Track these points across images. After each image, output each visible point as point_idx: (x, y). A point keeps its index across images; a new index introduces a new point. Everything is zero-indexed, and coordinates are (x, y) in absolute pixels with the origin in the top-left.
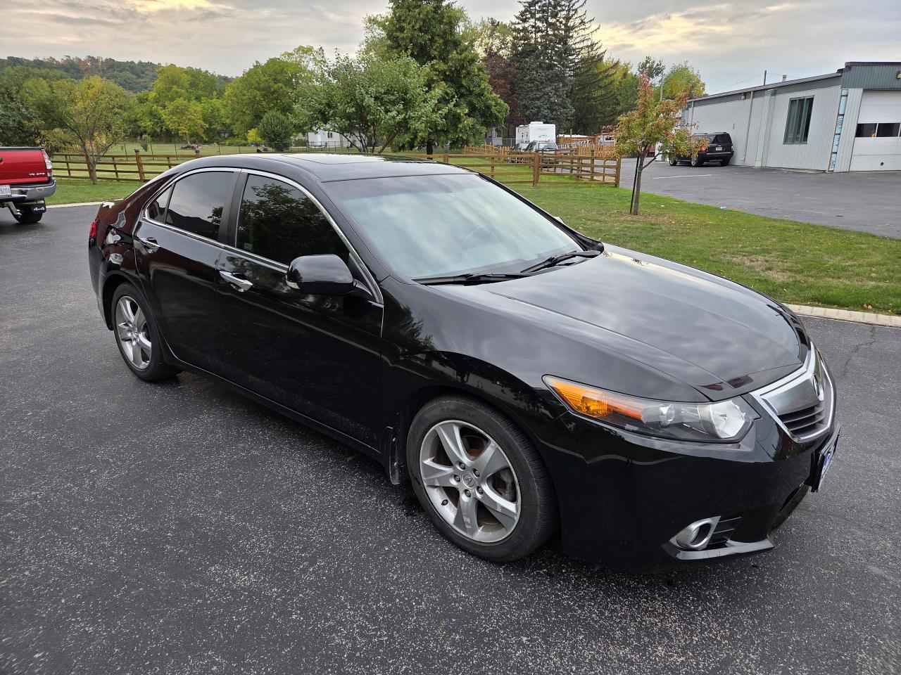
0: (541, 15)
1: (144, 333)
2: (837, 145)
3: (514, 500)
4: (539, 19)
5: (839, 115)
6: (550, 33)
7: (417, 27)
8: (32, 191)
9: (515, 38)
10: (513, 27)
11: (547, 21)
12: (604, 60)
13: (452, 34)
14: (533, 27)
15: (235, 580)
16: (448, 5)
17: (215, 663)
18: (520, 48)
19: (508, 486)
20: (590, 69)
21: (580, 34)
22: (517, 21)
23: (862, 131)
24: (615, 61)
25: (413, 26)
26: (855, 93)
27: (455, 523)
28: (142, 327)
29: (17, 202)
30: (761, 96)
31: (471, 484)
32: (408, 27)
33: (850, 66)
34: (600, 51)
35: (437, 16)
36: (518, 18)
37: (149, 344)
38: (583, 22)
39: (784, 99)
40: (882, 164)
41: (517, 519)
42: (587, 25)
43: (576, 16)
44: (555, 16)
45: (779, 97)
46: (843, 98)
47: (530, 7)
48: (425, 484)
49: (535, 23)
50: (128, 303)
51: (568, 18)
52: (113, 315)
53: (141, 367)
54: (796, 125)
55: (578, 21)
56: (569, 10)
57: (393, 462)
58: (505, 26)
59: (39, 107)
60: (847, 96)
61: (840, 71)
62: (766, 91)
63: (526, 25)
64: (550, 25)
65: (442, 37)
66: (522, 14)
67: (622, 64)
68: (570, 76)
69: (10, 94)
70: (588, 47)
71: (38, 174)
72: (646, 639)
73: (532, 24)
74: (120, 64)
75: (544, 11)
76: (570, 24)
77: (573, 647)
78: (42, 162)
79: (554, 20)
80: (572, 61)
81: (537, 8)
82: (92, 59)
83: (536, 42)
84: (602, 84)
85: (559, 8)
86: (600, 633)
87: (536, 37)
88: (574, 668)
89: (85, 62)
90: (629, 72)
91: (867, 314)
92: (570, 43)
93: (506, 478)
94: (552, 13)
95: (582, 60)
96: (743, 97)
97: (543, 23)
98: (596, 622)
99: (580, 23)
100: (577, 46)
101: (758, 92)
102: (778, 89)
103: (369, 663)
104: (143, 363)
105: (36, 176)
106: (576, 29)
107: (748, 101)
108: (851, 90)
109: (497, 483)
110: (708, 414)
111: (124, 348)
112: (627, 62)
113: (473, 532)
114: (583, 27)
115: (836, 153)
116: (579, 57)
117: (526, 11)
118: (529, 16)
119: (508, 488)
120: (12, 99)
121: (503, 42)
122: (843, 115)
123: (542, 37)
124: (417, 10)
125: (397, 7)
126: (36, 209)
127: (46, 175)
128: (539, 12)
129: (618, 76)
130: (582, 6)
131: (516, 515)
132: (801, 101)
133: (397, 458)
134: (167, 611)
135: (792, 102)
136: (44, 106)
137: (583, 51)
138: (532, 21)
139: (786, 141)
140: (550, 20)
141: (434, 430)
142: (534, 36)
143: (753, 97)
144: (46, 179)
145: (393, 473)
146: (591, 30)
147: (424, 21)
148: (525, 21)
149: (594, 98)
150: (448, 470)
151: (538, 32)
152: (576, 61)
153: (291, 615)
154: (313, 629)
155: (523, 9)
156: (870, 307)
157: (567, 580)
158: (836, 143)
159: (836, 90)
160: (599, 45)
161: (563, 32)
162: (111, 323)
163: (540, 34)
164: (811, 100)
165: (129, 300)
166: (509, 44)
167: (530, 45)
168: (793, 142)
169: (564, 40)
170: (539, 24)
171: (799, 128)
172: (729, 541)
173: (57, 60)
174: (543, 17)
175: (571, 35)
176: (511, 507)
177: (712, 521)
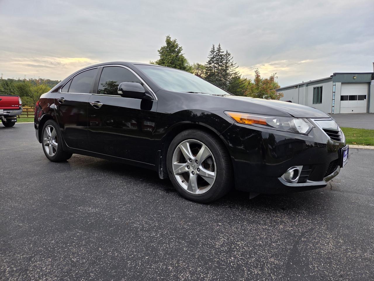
0: (216, 62)
1: (55, 140)
2: (334, 104)
3: (213, 171)
4: (215, 63)
5: (333, 92)
6: (220, 68)
7: (169, 62)
8: (12, 112)
9: (207, 70)
10: (206, 66)
11: (218, 64)
12: (241, 78)
13: (183, 65)
14: (213, 66)
15: (89, 210)
16: (181, 55)
17: (78, 233)
18: (209, 74)
19: (211, 166)
20: (236, 81)
21: (231, 69)
22: (207, 64)
23: (343, 98)
24: (245, 79)
25: (168, 62)
26: (339, 84)
27: (187, 189)
28: (54, 138)
29: (5, 116)
30: (302, 87)
31: (195, 168)
32: (166, 62)
33: (335, 74)
34: (239, 75)
35: (177, 58)
36: (207, 63)
37: (57, 144)
38: (232, 65)
39: (311, 88)
40: (353, 111)
41: (215, 178)
42: (234, 66)
43: (229, 62)
44: (221, 62)
45: (309, 87)
46: (334, 86)
47: (212, 59)
48: (175, 174)
49: (214, 65)
50: (49, 128)
51: (226, 63)
52: (42, 135)
53: (52, 156)
54: (317, 96)
55: (230, 64)
56: (227, 60)
57: (161, 168)
58: (203, 66)
59: (18, 88)
60: (335, 85)
61: (331, 76)
62: (304, 85)
63: (211, 65)
64: (220, 65)
65: (179, 66)
66: (209, 61)
67: (248, 79)
68: (228, 84)
69: (8, 84)
70: (234, 73)
71: (15, 106)
72: (275, 224)
73: (213, 65)
74: (53, 81)
75: (217, 61)
76: (228, 65)
77: (242, 226)
78: (17, 102)
79: (221, 64)
80: (229, 78)
81: (215, 59)
82: (41, 80)
83: (215, 71)
84: (240, 86)
85: (223, 60)
86: (254, 222)
87: (215, 70)
88: (243, 232)
89: (38, 81)
90: (251, 82)
91: (354, 146)
92: (227, 72)
93: (210, 162)
94: (220, 61)
95: (233, 78)
96: (295, 88)
97: (217, 65)
98: (252, 219)
99: (231, 65)
100: (230, 73)
101: (301, 85)
102: (308, 84)
103: (150, 231)
104: (53, 154)
105: (14, 107)
106: (230, 67)
107: (297, 89)
108: (337, 83)
109: (206, 165)
110: (294, 125)
111: (46, 149)
112: (250, 79)
113: (195, 191)
114: (232, 66)
115: (334, 107)
116: (231, 77)
117: (210, 60)
118: (212, 62)
119: (211, 167)
120: (8, 86)
121: (202, 72)
122: (335, 92)
123: (217, 70)
124: (169, 56)
125: (162, 55)
126: (13, 121)
127: (19, 106)
128: (215, 61)
129: (247, 84)
130: (231, 59)
131: (214, 176)
132: (318, 88)
133: (162, 167)
134: (57, 219)
135: (314, 88)
136: (21, 87)
137: (233, 75)
138: (213, 64)
139: (313, 103)
140: (220, 64)
141: (179, 147)
142: (214, 69)
143: (299, 87)
144: (19, 108)
145: (161, 173)
146: (235, 67)
147: (172, 60)
148: (210, 64)
149: (238, 92)
150: (184, 164)
151: (215, 68)
152: (230, 78)
153: (115, 219)
154: (124, 223)
155: (209, 60)
156: (355, 143)
157: (238, 208)
158: (333, 103)
159: (331, 83)
160: (238, 73)
161: (225, 68)
162: (41, 140)
163: (216, 68)
164: (321, 88)
165: (50, 126)
166: (204, 72)
167: (212, 72)
168: (316, 103)
169: (225, 71)
170: (216, 65)
171: (318, 97)
172: (308, 181)
173: (27, 80)
174: (217, 62)
175: (228, 69)
176: (213, 174)
177: (300, 168)
